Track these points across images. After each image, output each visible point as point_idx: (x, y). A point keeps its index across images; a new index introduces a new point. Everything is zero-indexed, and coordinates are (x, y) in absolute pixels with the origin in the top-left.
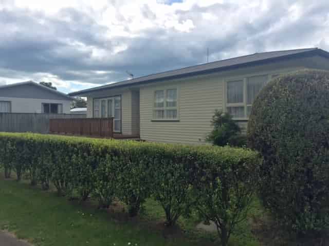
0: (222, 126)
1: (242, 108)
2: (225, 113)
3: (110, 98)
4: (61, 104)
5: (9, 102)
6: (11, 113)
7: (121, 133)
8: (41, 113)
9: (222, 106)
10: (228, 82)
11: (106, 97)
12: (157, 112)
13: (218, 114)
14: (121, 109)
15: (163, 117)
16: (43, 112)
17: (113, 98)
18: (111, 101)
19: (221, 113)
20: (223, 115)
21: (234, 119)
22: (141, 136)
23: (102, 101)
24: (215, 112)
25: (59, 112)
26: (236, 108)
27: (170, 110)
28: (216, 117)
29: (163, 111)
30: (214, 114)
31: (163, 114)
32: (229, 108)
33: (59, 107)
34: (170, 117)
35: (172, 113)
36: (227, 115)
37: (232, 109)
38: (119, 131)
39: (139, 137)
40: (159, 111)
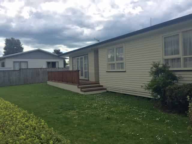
0: (160, 75)
1: (179, 59)
2: (163, 64)
3: (81, 57)
4: (58, 62)
5: (27, 62)
6: (28, 69)
7: (88, 80)
8: (46, 68)
9: (159, 58)
10: (165, 38)
11: (79, 56)
12: (110, 65)
13: (156, 66)
14: (88, 64)
15: (114, 69)
16: (47, 67)
17: (83, 57)
18: (82, 58)
19: (158, 65)
20: (160, 66)
21: (170, 69)
22: (100, 83)
23: (77, 59)
24: (153, 64)
25: (57, 67)
26: (173, 60)
27: (118, 64)
28: (154, 68)
29: (114, 64)
30: (152, 66)
31: (114, 67)
32: (167, 60)
33: (57, 64)
34: (119, 68)
35: (120, 65)
36: (164, 66)
37: (169, 61)
38: (87, 79)
39: (99, 83)
40: (112, 64)
